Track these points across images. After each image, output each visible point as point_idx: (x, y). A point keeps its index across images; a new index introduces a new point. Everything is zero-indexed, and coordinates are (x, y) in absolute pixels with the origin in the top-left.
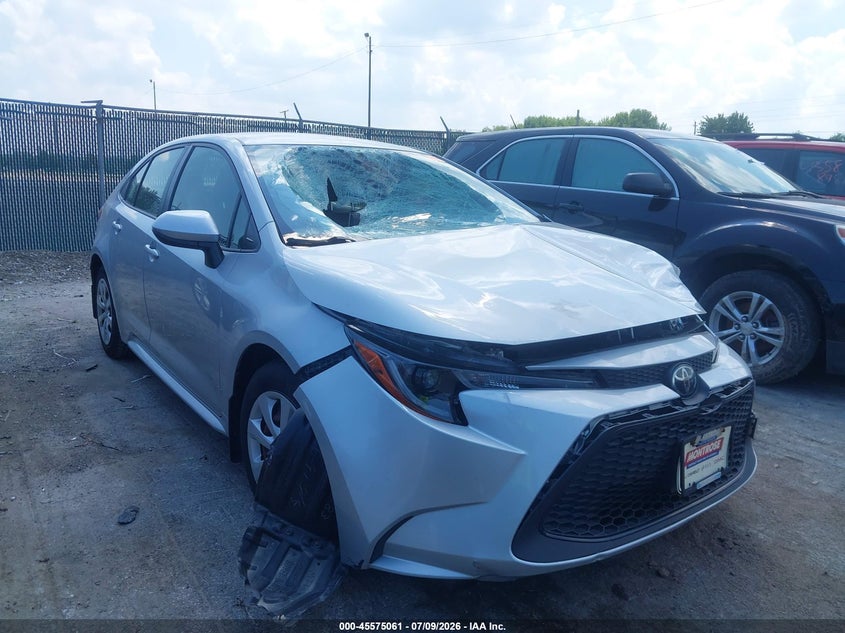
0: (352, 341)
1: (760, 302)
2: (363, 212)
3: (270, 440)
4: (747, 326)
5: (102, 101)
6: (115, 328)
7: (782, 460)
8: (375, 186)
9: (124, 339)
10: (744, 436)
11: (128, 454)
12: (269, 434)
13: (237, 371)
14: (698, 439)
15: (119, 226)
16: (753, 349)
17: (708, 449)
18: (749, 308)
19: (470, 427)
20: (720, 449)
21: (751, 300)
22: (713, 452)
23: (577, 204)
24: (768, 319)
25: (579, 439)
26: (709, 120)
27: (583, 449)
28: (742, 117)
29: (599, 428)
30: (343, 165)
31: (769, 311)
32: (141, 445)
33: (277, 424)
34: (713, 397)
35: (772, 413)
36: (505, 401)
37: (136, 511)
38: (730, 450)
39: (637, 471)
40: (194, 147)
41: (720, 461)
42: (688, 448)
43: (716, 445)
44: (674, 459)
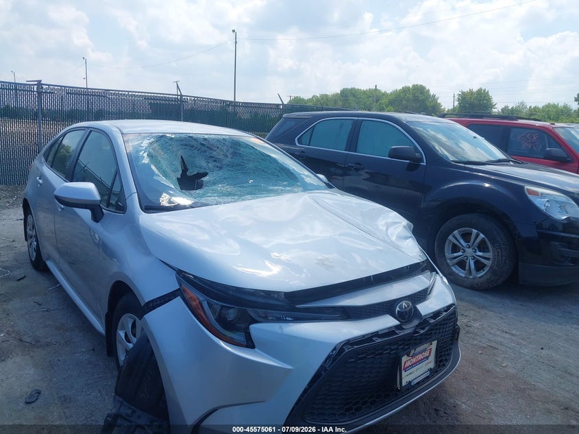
0: (181, 285)
1: (477, 236)
2: (205, 179)
3: (131, 345)
4: (469, 251)
5: (41, 81)
6: (38, 250)
7: (484, 348)
8: (215, 161)
9: (44, 259)
10: (452, 340)
11: (38, 347)
12: (129, 342)
13: (110, 296)
14: (412, 352)
15: (41, 181)
16: (473, 266)
17: (420, 357)
18: (470, 238)
19: (256, 349)
20: (430, 355)
21: (471, 234)
22: (424, 358)
23: (360, 164)
24: (482, 247)
25: (329, 357)
26: (463, 93)
27: (331, 364)
28: (485, 91)
29: (342, 350)
30: (192, 146)
31: (483, 241)
32: (49, 340)
33: (134, 335)
34: (424, 322)
35: (483, 312)
36: (280, 331)
37: (39, 393)
38: (436, 357)
39: (369, 376)
40: (91, 131)
41: (430, 363)
42: (404, 359)
43: (426, 354)
44: (395, 367)
